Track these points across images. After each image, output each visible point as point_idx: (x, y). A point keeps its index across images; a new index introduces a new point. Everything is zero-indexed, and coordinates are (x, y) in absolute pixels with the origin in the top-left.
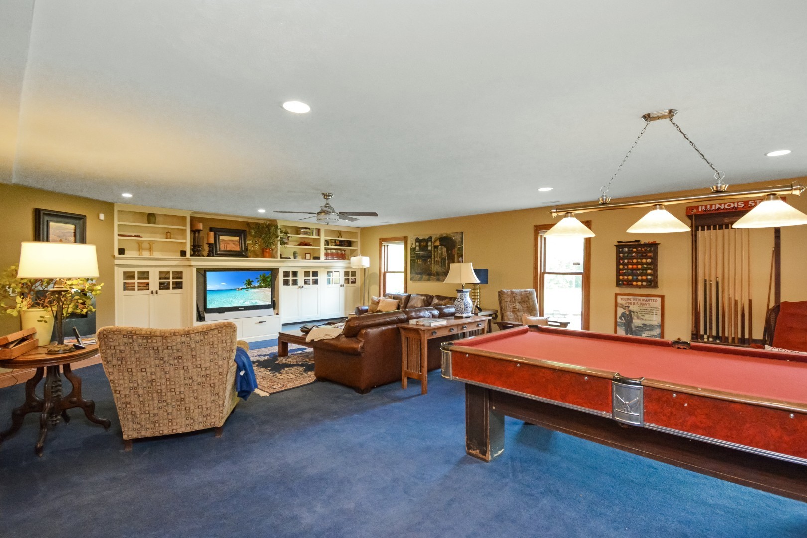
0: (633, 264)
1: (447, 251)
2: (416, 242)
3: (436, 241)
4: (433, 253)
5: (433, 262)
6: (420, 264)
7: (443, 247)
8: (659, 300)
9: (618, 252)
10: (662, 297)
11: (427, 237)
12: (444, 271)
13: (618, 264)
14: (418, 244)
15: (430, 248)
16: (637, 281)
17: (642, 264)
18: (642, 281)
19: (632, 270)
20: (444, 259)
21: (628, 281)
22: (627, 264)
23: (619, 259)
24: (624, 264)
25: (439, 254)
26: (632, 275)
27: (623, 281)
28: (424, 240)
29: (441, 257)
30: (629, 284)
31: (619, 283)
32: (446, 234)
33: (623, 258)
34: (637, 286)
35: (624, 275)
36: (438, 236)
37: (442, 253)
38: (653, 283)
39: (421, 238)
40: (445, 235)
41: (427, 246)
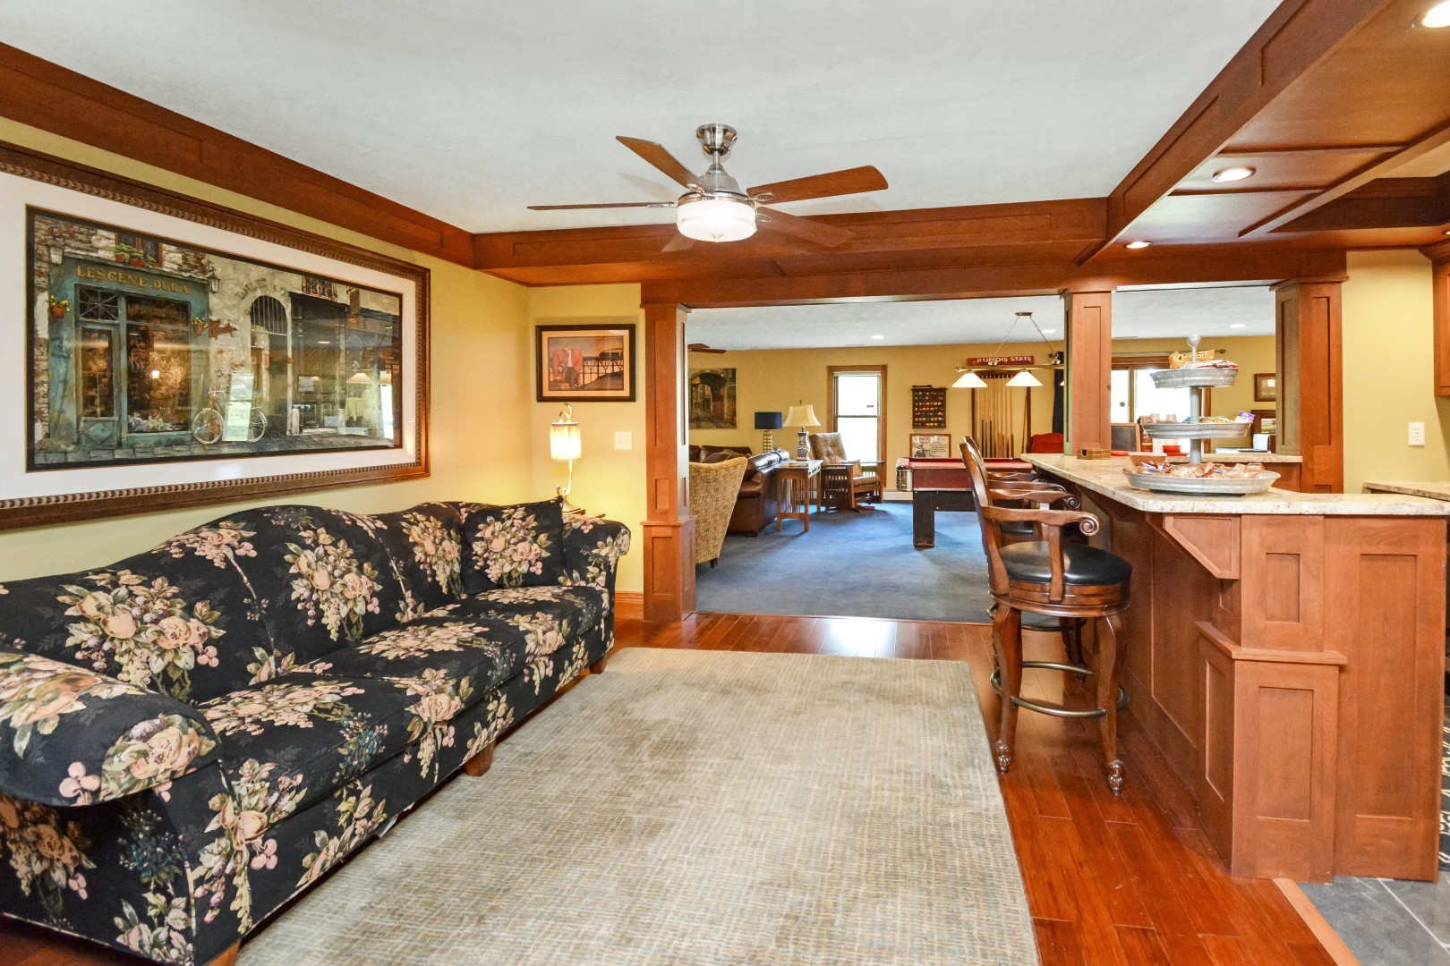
0: (926, 406)
7: (706, 385)
8: (947, 438)
9: (914, 396)
10: (949, 436)
13: (914, 406)
16: (930, 422)
17: (934, 406)
18: (934, 422)
19: (926, 412)
20: (708, 400)
21: (922, 422)
22: (923, 406)
23: (914, 401)
24: (918, 407)
26: (926, 416)
27: (918, 422)
30: (923, 425)
31: (916, 425)
33: (918, 401)
34: (931, 427)
35: (919, 416)
37: (704, 393)
38: (942, 424)
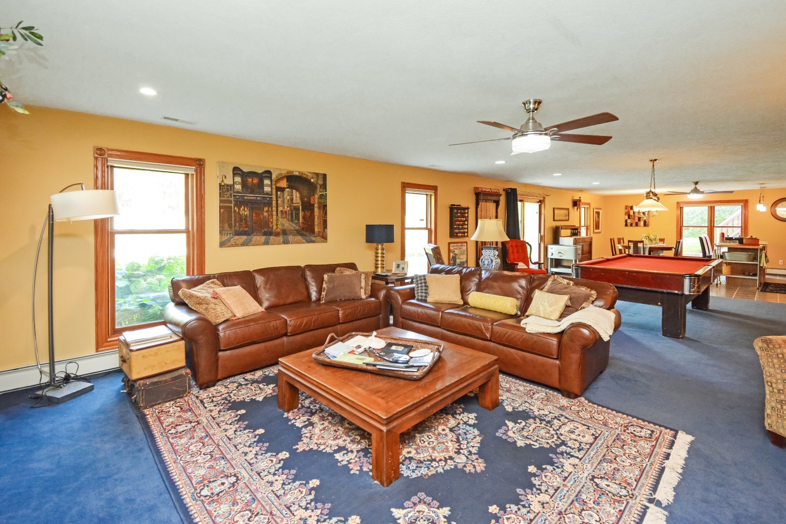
1: (302, 199)
2: (234, 175)
3: (279, 180)
4: (274, 198)
5: (274, 213)
6: (246, 216)
7: (294, 191)
11: (260, 171)
12: (297, 228)
14: (238, 179)
15: (267, 189)
16: (460, 232)
20: (297, 209)
25: (286, 201)
28: (253, 174)
29: (290, 206)
32: (299, 172)
36: (284, 172)
37: (292, 199)
38: (467, 234)
39: (246, 170)
40: (297, 174)
41: (261, 185)
